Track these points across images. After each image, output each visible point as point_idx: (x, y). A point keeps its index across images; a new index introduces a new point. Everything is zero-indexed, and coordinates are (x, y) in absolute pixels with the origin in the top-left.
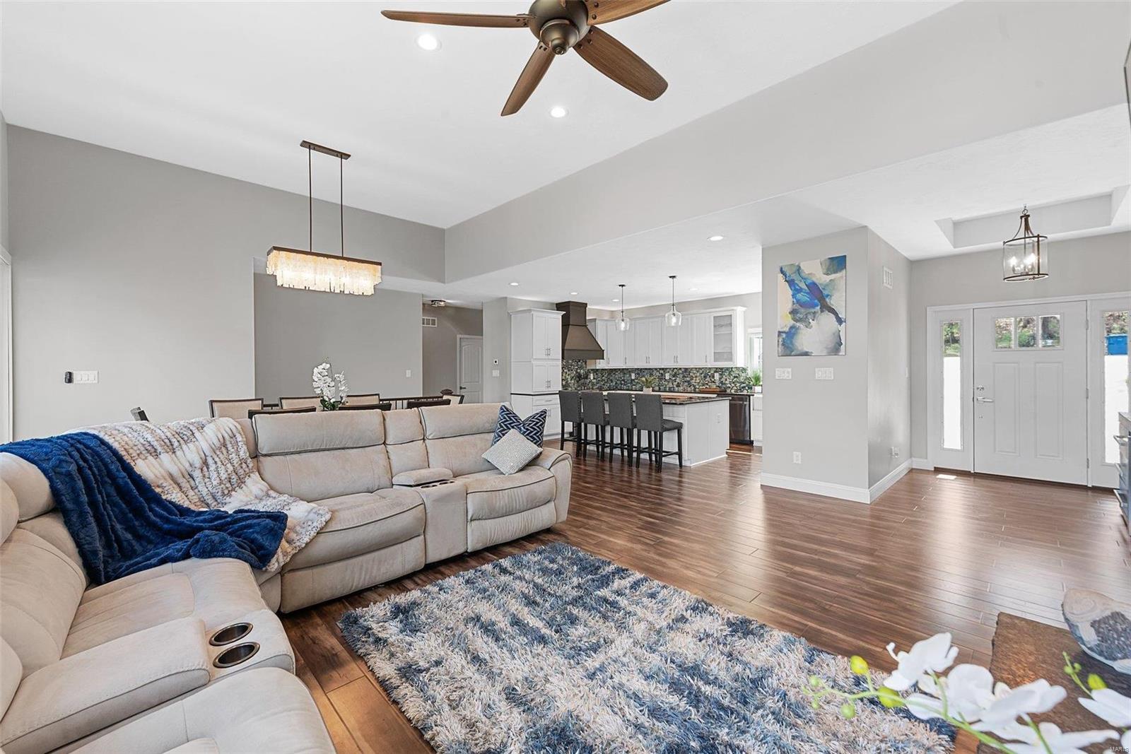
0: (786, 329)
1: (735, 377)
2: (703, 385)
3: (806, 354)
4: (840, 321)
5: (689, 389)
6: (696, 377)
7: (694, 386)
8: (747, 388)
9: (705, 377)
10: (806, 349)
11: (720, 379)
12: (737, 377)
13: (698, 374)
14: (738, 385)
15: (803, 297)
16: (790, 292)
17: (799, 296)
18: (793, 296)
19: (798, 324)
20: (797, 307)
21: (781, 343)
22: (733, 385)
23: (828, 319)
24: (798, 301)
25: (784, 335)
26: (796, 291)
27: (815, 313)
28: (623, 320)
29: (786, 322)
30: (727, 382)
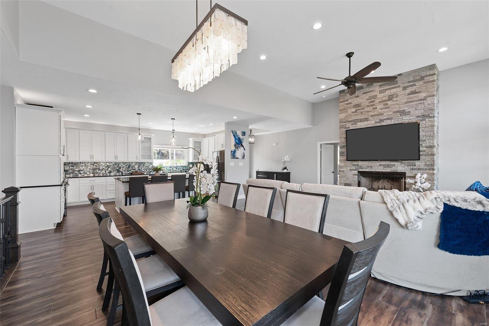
0: (233, 150)
1: (146, 167)
2: (128, 171)
3: (238, 158)
4: (244, 150)
5: (118, 174)
6: (123, 167)
7: (122, 172)
8: (152, 171)
9: (129, 167)
10: (238, 157)
11: (138, 168)
12: (148, 167)
13: (124, 166)
14: (148, 170)
15: (238, 142)
16: (234, 139)
17: (236, 140)
18: (235, 140)
19: (236, 149)
20: (236, 144)
21: (232, 154)
22: (145, 170)
23: (242, 148)
24: (236, 142)
25: (233, 152)
26: (236, 139)
27: (240, 146)
28: (140, 134)
29: (233, 148)
30: (142, 169)
